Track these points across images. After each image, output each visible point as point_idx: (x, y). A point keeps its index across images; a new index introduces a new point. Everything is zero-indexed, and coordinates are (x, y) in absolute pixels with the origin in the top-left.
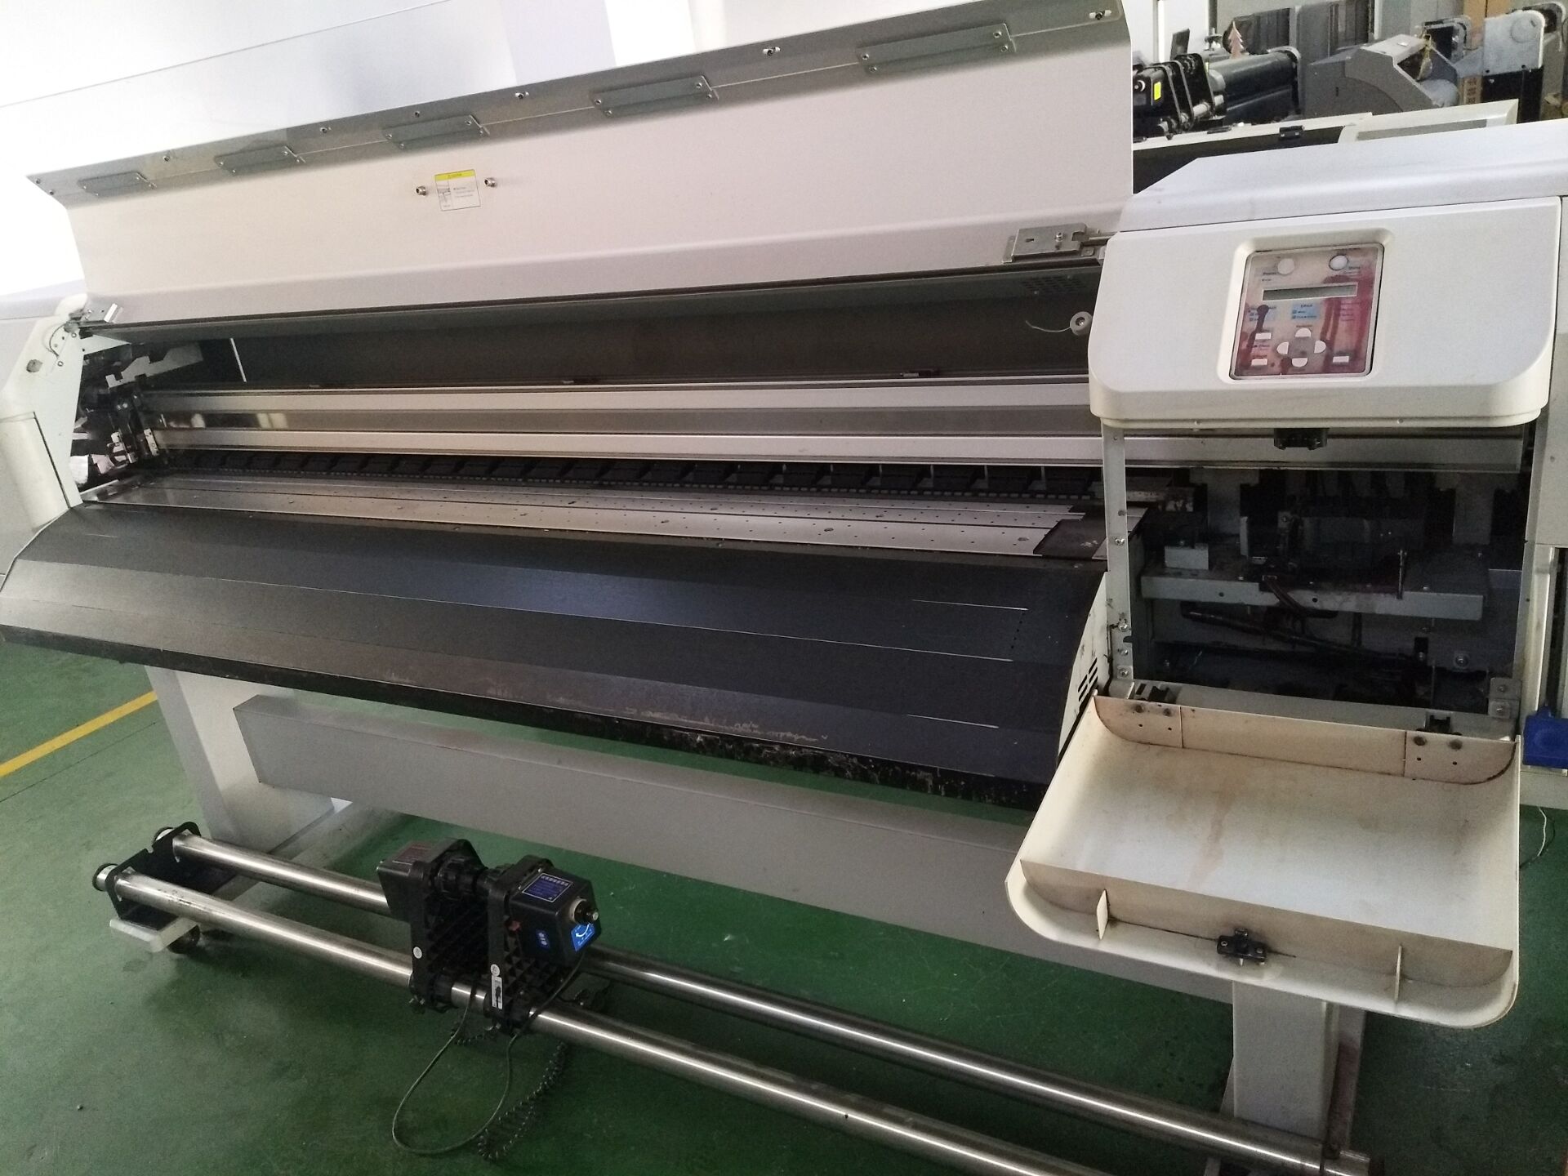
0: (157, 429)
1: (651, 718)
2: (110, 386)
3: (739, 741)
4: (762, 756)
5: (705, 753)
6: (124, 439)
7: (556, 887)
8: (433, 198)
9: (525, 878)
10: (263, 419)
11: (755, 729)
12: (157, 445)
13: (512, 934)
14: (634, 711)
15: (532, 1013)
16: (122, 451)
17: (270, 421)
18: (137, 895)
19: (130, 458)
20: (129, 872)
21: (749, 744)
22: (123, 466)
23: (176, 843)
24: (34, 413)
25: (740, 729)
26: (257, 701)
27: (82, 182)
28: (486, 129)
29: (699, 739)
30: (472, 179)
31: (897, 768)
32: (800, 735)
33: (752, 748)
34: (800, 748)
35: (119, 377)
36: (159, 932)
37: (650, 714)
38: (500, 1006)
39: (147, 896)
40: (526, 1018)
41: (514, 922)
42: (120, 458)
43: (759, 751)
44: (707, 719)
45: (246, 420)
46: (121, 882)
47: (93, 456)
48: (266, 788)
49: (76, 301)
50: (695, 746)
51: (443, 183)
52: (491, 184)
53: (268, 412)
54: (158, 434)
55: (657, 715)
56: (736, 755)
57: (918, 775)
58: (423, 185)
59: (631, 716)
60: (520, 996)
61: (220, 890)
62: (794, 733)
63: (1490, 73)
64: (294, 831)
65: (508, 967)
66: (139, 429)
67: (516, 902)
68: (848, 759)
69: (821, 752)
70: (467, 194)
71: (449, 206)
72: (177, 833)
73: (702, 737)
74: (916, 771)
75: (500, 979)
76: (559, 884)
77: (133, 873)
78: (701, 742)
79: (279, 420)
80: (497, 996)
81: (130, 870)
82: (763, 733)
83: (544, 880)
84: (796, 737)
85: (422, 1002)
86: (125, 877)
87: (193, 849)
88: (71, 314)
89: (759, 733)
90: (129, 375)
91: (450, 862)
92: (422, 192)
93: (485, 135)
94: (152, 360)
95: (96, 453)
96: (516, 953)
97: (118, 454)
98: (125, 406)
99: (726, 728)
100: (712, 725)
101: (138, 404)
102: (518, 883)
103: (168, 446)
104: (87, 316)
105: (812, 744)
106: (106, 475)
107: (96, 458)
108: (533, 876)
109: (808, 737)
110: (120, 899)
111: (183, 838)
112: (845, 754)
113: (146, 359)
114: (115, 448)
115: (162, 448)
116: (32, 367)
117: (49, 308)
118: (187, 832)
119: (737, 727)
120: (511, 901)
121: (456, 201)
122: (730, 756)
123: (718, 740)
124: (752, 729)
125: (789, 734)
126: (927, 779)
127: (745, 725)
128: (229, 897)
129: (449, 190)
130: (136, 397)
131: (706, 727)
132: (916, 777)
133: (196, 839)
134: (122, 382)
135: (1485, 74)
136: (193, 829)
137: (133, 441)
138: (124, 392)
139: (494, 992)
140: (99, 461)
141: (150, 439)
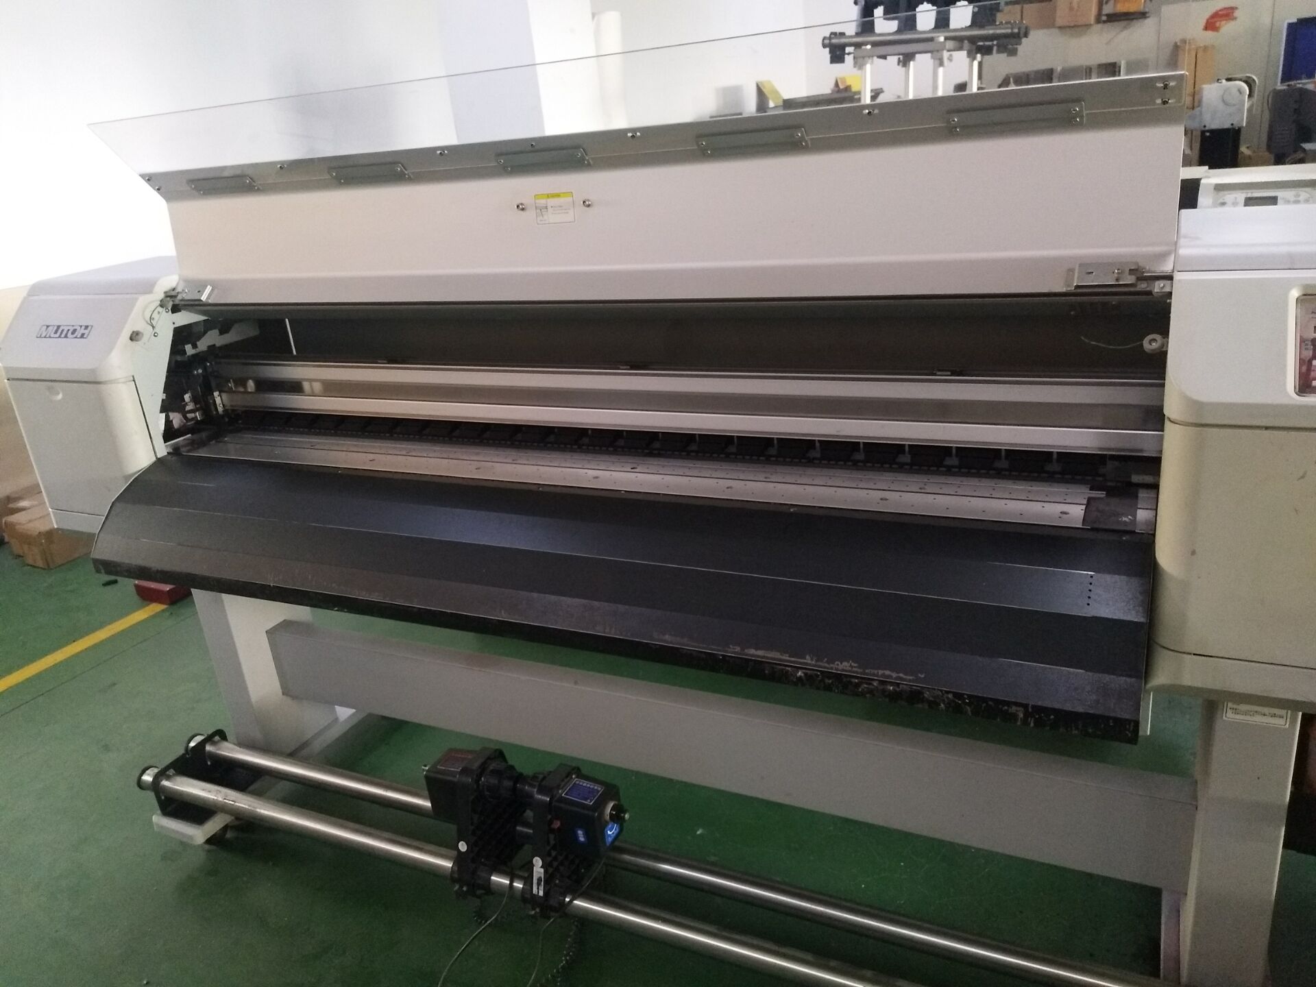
0: (224, 392)
1: (753, 656)
2: (188, 354)
3: (838, 677)
4: (860, 690)
5: (803, 685)
6: (194, 399)
7: (592, 791)
8: (530, 214)
9: (563, 783)
10: (306, 386)
11: (855, 667)
12: (223, 405)
13: (552, 831)
14: (738, 649)
15: (567, 900)
16: (192, 410)
17: (311, 386)
18: (181, 794)
19: (198, 415)
20: (171, 774)
21: (848, 679)
22: (193, 422)
23: (209, 748)
24: (133, 376)
25: (841, 667)
26: (286, 625)
27: (191, 181)
28: (590, 161)
29: (800, 673)
30: (570, 199)
31: (990, 703)
32: (898, 673)
33: (851, 682)
34: (898, 685)
35: (195, 346)
36: (201, 827)
37: (752, 651)
38: (541, 893)
39: (189, 795)
40: (563, 905)
41: (555, 822)
42: (190, 416)
43: (857, 685)
44: (808, 657)
45: (295, 387)
46: (165, 783)
47: (170, 414)
48: (288, 700)
49: (170, 281)
50: (795, 680)
51: (542, 202)
52: (587, 204)
53: (311, 381)
54: (224, 396)
55: (760, 653)
56: (834, 689)
57: (1010, 710)
58: (523, 202)
59: (735, 653)
60: (556, 885)
61: (251, 788)
62: (892, 671)
63: (1207, 128)
64: (308, 736)
65: (549, 859)
66: (208, 391)
67: (557, 804)
68: (943, 695)
69: (919, 688)
70: (563, 211)
71: (545, 220)
72: (209, 739)
73: (804, 673)
74: (1008, 706)
75: (542, 870)
76: (593, 789)
77: (174, 775)
78: (801, 676)
79: (317, 387)
80: (539, 884)
81: (171, 772)
82: (861, 670)
83: (578, 784)
84: (894, 675)
85: (465, 889)
86: (168, 778)
87: (223, 753)
88: (165, 293)
89: (859, 670)
90: (203, 345)
91: (491, 768)
92: (521, 208)
93: (589, 165)
94: (221, 333)
95: (173, 411)
96: (554, 848)
97: (190, 411)
98: (200, 371)
99: (826, 665)
100: (813, 662)
101: (210, 370)
102: (558, 787)
103: (232, 406)
104: (184, 295)
105: (910, 681)
106: (178, 430)
107: (173, 416)
108: (568, 781)
109: (906, 675)
110: (163, 798)
111: (214, 743)
112: (941, 691)
113: (216, 332)
114: (187, 407)
115: (227, 408)
116: (135, 337)
117: (148, 287)
118: (217, 738)
119: (838, 665)
120: (554, 804)
121: (551, 217)
122: (828, 688)
123: (818, 676)
124: (851, 666)
125: (887, 672)
126: (1018, 713)
127: (845, 664)
128: (259, 794)
129: (546, 208)
130: (208, 364)
131: (806, 664)
132: (1008, 710)
133: (225, 744)
134: (198, 350)
135: (1203, 129)
136: (222, 735)
137: (204, 402)
138: (199, 359)
139: (535, 881)
140: (174, 418)
141: (218, 400)
